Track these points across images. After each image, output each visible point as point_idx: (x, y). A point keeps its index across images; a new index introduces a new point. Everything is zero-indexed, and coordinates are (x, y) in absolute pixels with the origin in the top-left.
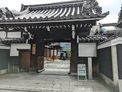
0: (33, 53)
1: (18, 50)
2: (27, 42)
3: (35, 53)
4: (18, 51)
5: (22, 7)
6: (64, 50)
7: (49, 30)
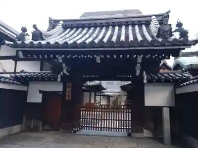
0: (67, 98)
1: (41, 92)
2: (59, 80)
3: (70, 98)
4: (41, 94)
5: (50, 23)
6: (106, 94)
7: (100, 62)
